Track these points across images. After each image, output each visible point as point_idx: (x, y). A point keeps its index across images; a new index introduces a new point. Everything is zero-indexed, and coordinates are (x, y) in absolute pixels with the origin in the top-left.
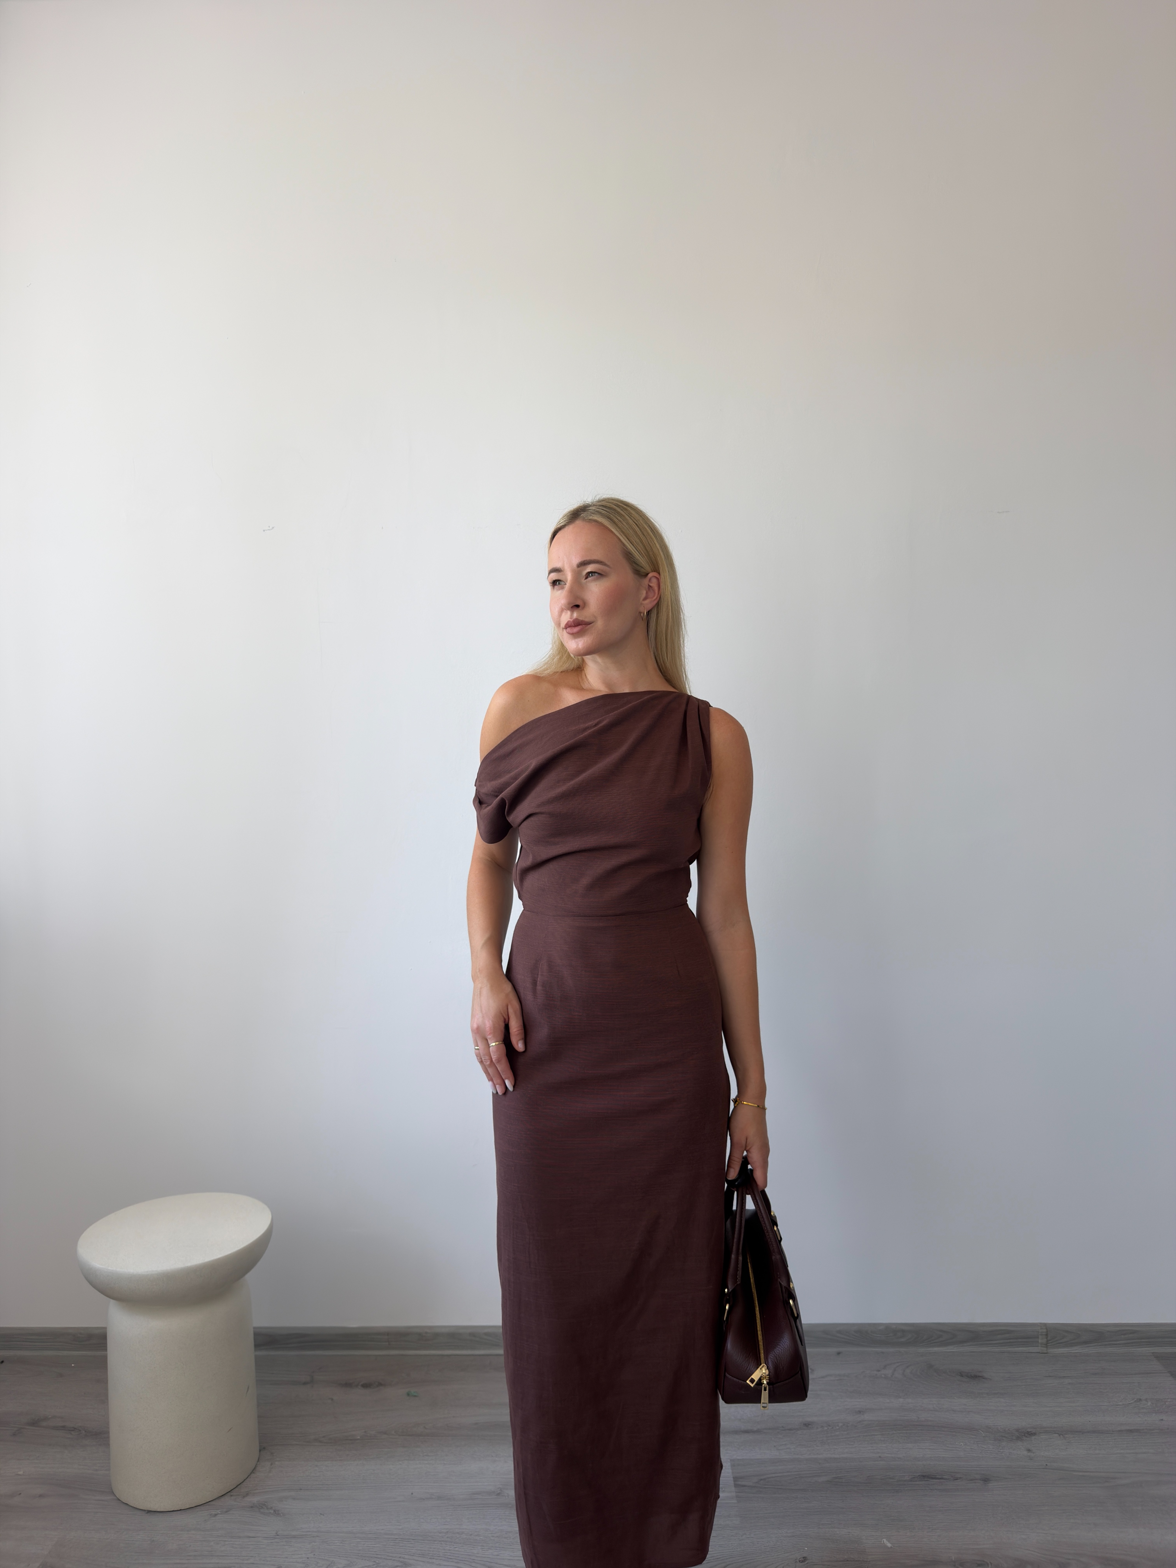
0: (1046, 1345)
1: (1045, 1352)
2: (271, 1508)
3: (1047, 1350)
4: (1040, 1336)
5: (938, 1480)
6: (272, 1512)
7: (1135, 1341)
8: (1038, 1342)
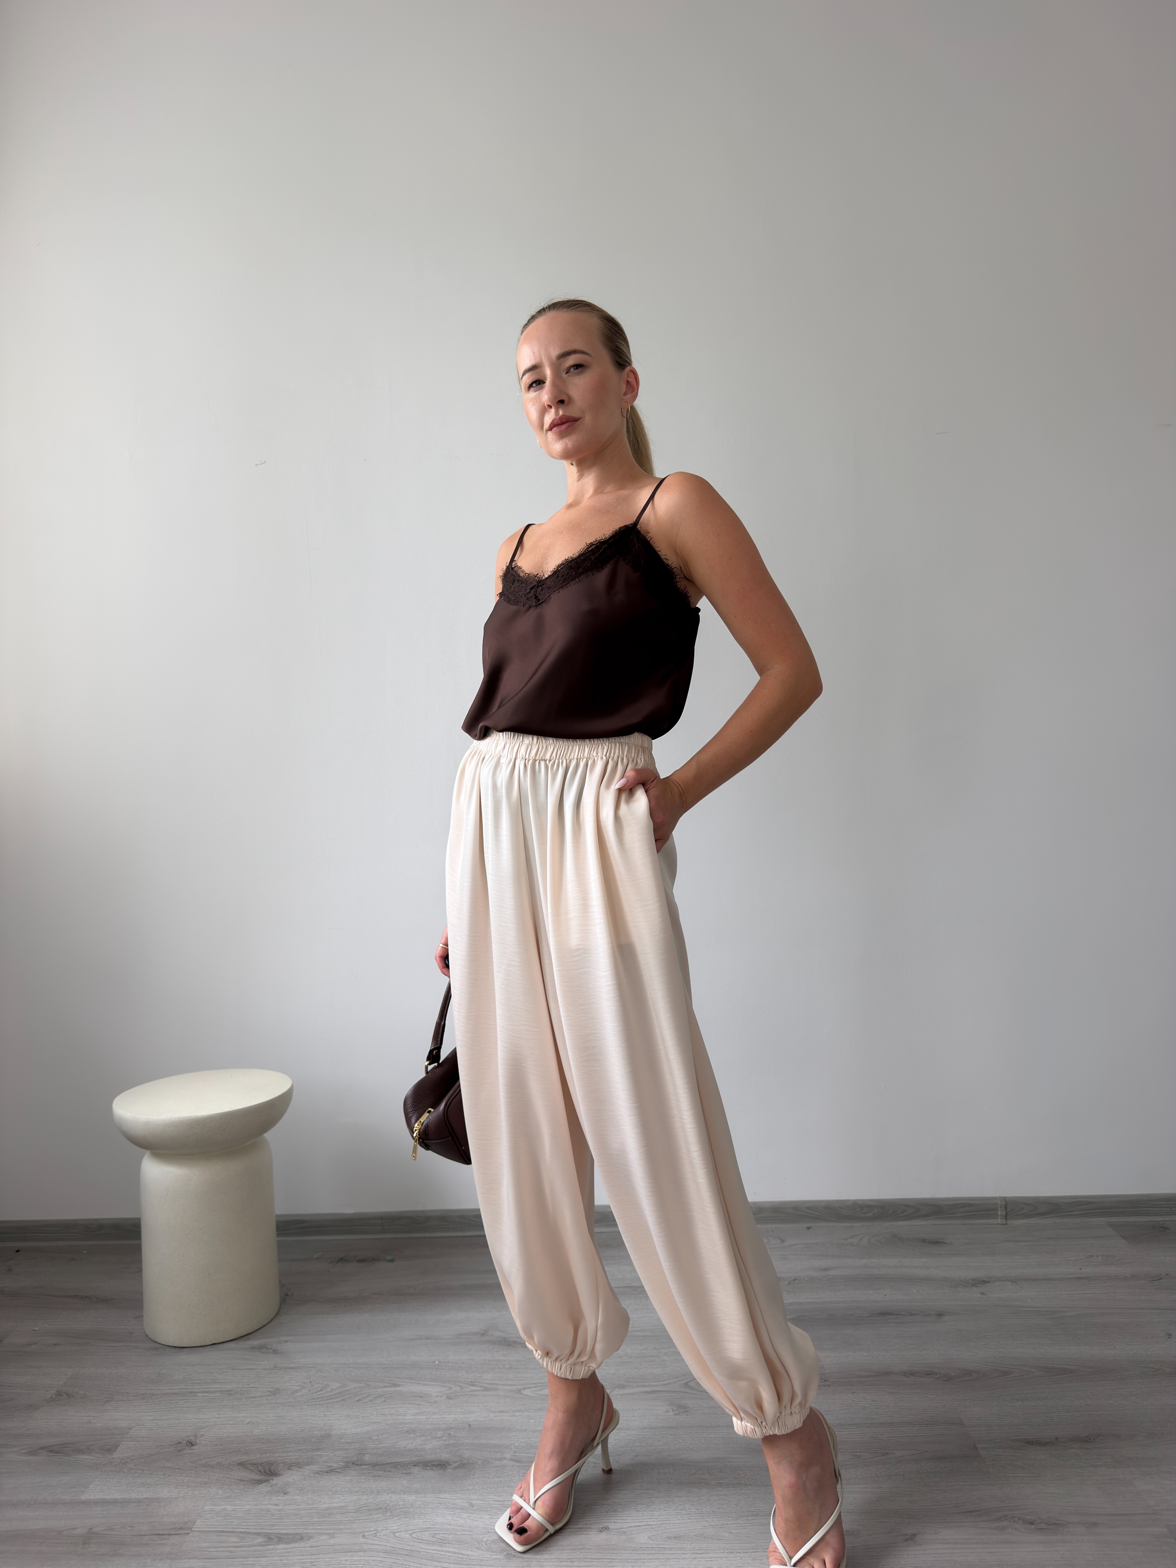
0: (1006, 1217)
1: (1005, 1223)
2: (271, 1349)
3: (1006, 1222)
4: (999, 1209)
5: (895, 1316)
6: (271, 1351)
7: (1089, 1211)
8: (998, 1214)
